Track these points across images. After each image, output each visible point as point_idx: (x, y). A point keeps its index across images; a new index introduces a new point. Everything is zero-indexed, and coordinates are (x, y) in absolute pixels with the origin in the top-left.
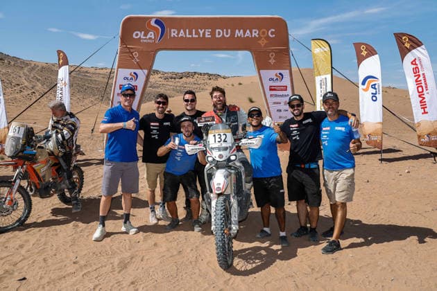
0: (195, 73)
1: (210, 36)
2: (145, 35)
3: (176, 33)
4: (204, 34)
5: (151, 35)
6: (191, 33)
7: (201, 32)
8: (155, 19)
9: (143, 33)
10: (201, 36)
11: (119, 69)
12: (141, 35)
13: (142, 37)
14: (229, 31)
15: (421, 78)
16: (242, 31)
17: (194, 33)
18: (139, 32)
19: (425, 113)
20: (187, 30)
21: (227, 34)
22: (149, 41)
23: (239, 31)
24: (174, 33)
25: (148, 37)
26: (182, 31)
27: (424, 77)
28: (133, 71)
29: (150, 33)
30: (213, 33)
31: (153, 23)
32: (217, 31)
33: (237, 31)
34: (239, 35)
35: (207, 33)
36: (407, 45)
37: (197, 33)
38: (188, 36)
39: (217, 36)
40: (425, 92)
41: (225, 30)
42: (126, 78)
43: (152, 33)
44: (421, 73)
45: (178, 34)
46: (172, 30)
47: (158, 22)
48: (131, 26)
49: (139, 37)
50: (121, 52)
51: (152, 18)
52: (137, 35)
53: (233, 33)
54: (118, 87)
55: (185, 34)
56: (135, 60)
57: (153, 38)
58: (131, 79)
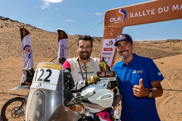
1: (154, 13)
2: (116, 19)
3: (133, 15)
4: (150, 12)
5: (119, 18)
6: (141, 14)
7: (148, 12)
8: (120, 10)
9: (115, 18)
10: (148, 14)
11: (104, 40)
12: (114, 19)
13: (115, 21)
14: (168, 7)
16: (177, 6)
17: (144, 13)
18: (113, 18)
20: (140, 12)
21: (166, 10)
22: (118, 22)
23: (175, 7)
25: (117, 20)
26: (136, 13)
28: (110, 40)
29: (118, 18)
30: (156, 11)
31: (120, 12)
32: (159, 9)
33: (174, 6)
34: (176, 9)
35: (152, 12)
37: (146, 13)
38: (140, 16)
39: (159, 12)
41: (165, 7)
42: (107, 44)
43: (120, 17)
45: (134, 16)
46: (131, 14)
47: (123, 10)
48: (109, 15)
49: (113, 20)
51: (119, 9)
52: (112, 20)
53: (171, 8)
54: (103, 49)
55: (138, 14)
56: (111, 34)
57: (120, 20)
58: (110, 44)
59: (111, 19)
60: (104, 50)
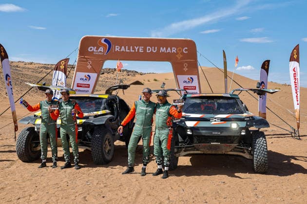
1: (142, 51)
2: (97, 49)
3: (119, 48)
4: (138, 49)
5: (101, 49)
6: (129, 49)
7: (137, 48)
8: (104, 39)
9: (95, 48)
10: (137, 51)
11: (77, 73)
12: (94, 49)
13: (95, 51)
14: (156, 48)
16: (165, 48)
17: (131, 49)
18: (93, 48)
20: (127, 47)
21: (154, 50)
22: (100, 53)
23: (163, 48)
24: (117, 49)
25: (99, 51)
26: (123, 47)
28: (87, 74)
29: (101, 48)
30: (145, 49)
31: (103, 41)
32: (148, 48)
33: (161, 48)
34: (163, 51)
35: (140, 49)
37: (134, 49)
38: (127, 51)
39: (148, 51)
41: (153, 47)
42: (82, 79)
45: (120, 49)
46: (116, 47)
47: (106, 40)
48: (87, 43)
49: (92, 50)
50: (79, 61)
51: (101, 38)
52: (91, 49)
53: (159, 49)
54: (76, 85)
55: (125, 49)
56: (89, 67)
57: (103, 51)
58: (86, 79)
59: (89, 48)
60: (78, 86)
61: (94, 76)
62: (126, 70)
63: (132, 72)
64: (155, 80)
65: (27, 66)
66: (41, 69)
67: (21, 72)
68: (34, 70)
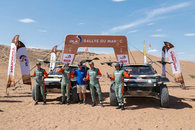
0: (83, 52)
2: (74, 41)
4: (96, 41)
5: (76, 41)
6: (91, 41)
7: (95, 41)
8: (78, 36)
10: (95, 42)
11: (64, 54)
12: (73, 41)
13: (73, 42)
14: (105, 40)
15: (174, 58)
16: (110, 40)
19: (176, 71)
21: (105, 41)
22: (76, 43)
24: (85, 41)
26: (88, 40)
27: (175, 58)
28: (69, 54)
30: (99, 41)
31: (77, 37)
32: (101, 40)
33: (108, 40)
34: (109, 42)
36: (169, 47)
37: (94, 41)
39: (101, 42)
40: (176, 63)
42: (66, 57)
43: (77, 41)
44: (174, 57)
45: (86, 41)
46: (84, 40)
47: (79, 37)
48: (69, 38)
50: (65, 48)
51: (77, 35)
52: (71, 41)
53: (107, 41)
54: (63, 60)
55: (89, 41)
56: (70, 51)
57: (77, 42)
59: (70, 41)
60: (64, 61)
61: (72, 55)
62: (89, 53)
63: (92, 53)
64: (105, 58)
65: (37, 51)
66: (44, 53)
67: (33, 54)
68: (41, 53)
